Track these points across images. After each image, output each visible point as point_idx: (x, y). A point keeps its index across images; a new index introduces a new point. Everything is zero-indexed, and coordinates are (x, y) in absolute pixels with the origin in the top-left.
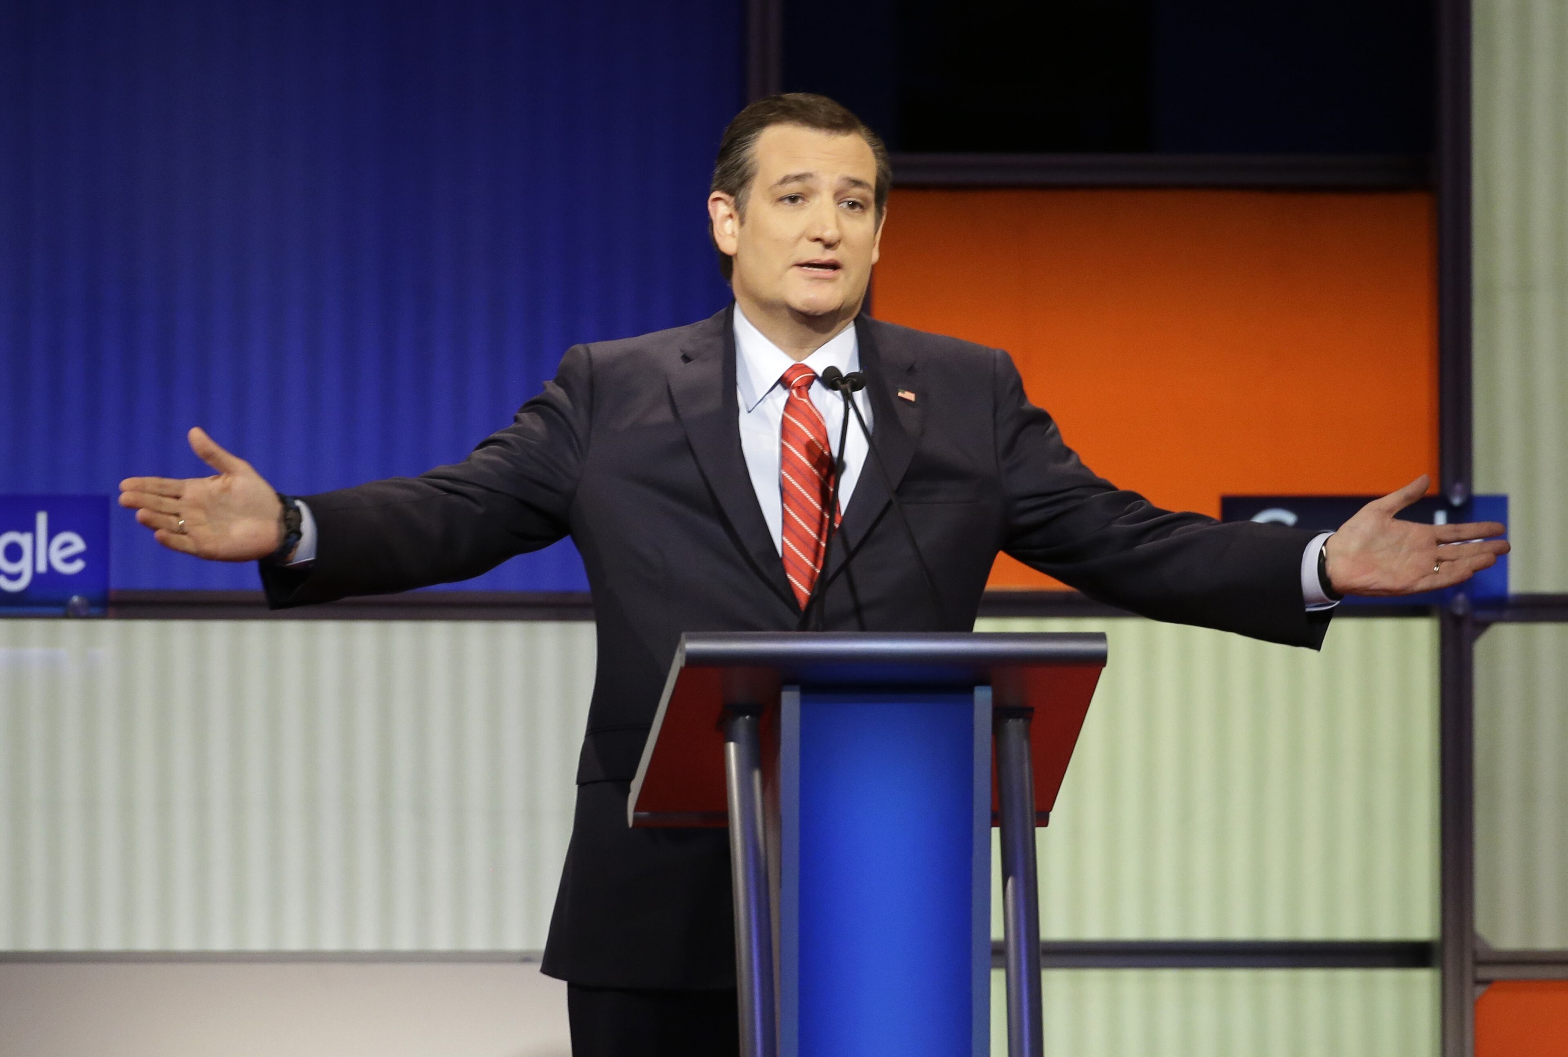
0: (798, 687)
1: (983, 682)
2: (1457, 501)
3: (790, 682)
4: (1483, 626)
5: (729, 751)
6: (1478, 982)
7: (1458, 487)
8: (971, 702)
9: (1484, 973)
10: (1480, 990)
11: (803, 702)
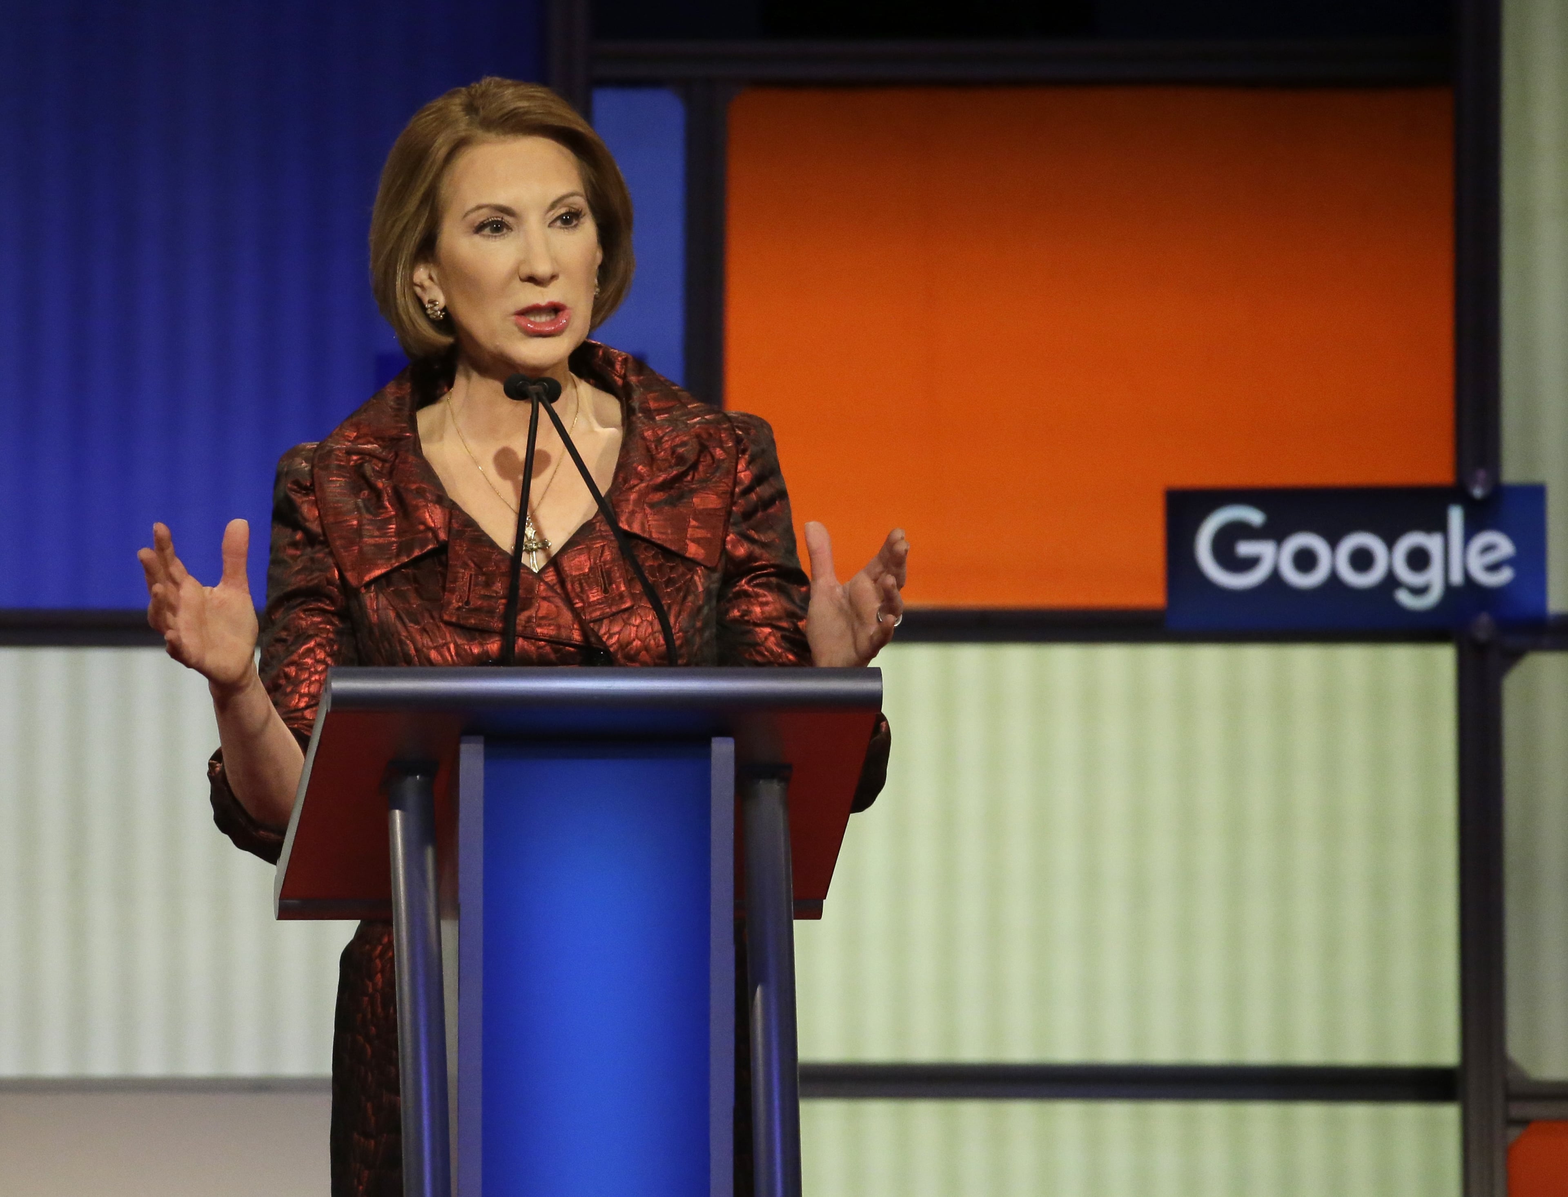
0: (482, 738)
1: (723, 733)
2: (1478, 492)
3: (471, 731)
4: (1513, 657)
5: (394, 822)
6: (1511, 1122)
7: (1481, 474)
8: (708, 756)
9: (1517, 1110)
10: (1514, 1133)
11: (488, 757)
